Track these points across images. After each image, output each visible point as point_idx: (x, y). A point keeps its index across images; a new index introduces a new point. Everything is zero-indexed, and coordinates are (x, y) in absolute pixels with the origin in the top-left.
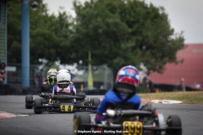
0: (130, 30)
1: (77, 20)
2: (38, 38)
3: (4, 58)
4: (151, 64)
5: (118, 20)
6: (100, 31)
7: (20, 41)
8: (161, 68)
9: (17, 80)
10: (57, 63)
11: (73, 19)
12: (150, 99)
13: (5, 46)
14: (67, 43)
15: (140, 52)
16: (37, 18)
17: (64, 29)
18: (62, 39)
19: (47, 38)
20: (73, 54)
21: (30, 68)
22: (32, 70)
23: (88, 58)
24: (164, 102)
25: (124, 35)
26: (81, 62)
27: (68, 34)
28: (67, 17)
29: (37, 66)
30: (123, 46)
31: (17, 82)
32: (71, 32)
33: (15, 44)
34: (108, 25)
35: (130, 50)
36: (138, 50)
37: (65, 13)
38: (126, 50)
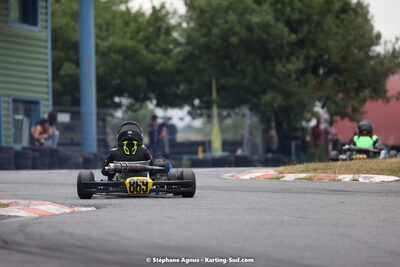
0: (293, 37)
1: (189, 19)
2: (112, 55)
3: (45, 96)
4: (337, 104)
5: (270, 18)
6: (234, 40)
7: (77, 62)
8: (355, 110)
9: (72, 139)
10: (151, 105)
11: (181, 17)
12: (334, 172)
13: (47, 74)
14: (168, 64)
15: (313, 81)
16: (108, 16)
17: (163, 37)
18: (158, 56)
19: (129, 55)
20: (182, 87)
21: (98, 114)
22: (102, 119)
23: (211, 95)
24: (362, 178)
25: (282, 46)
26: (197, 102)
27: (171, 46)
28: (168, 13)
29: (111, 111)
30: (279, 68)
31: (72, 144)
32: (177, 43)
33: (68, 68)
34: (250, 28)
35: (294, 76)
36: (309, 75)
37: (163, 6)
38: (287, 76)
